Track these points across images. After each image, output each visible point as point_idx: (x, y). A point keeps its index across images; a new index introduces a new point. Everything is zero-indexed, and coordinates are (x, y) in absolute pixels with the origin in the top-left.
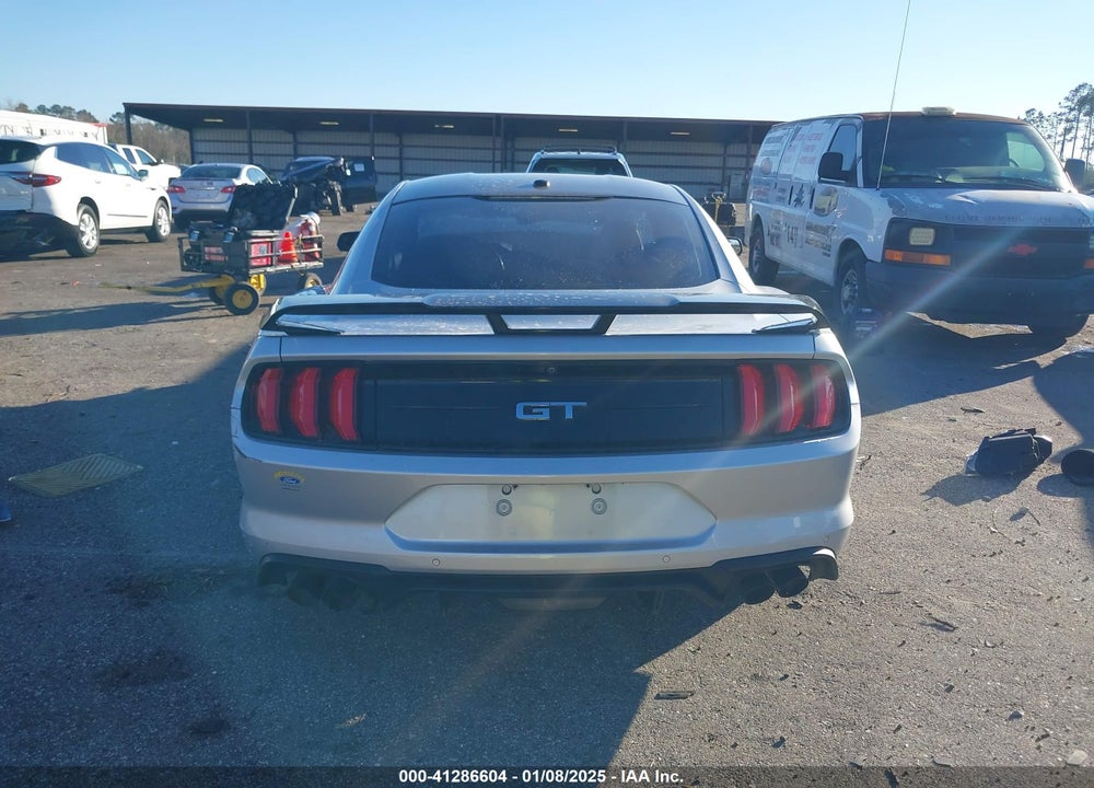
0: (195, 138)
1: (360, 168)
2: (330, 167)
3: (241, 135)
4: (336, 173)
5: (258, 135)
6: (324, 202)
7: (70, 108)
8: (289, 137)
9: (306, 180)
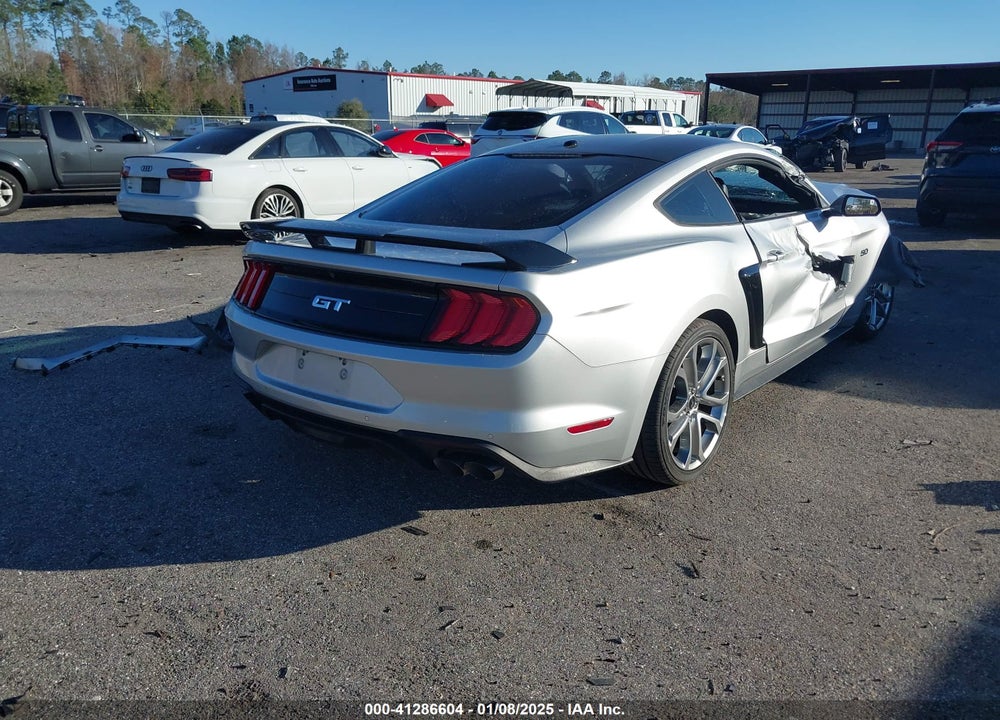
0: (763, 101)
1: (873, 126)
2: (841, 126)
3: (801, 96)
4: (845, 131)
5: (815, 96)
6: (828, 159)
7: (691, 80)
8: (850, 97)
9: (813, 138)
